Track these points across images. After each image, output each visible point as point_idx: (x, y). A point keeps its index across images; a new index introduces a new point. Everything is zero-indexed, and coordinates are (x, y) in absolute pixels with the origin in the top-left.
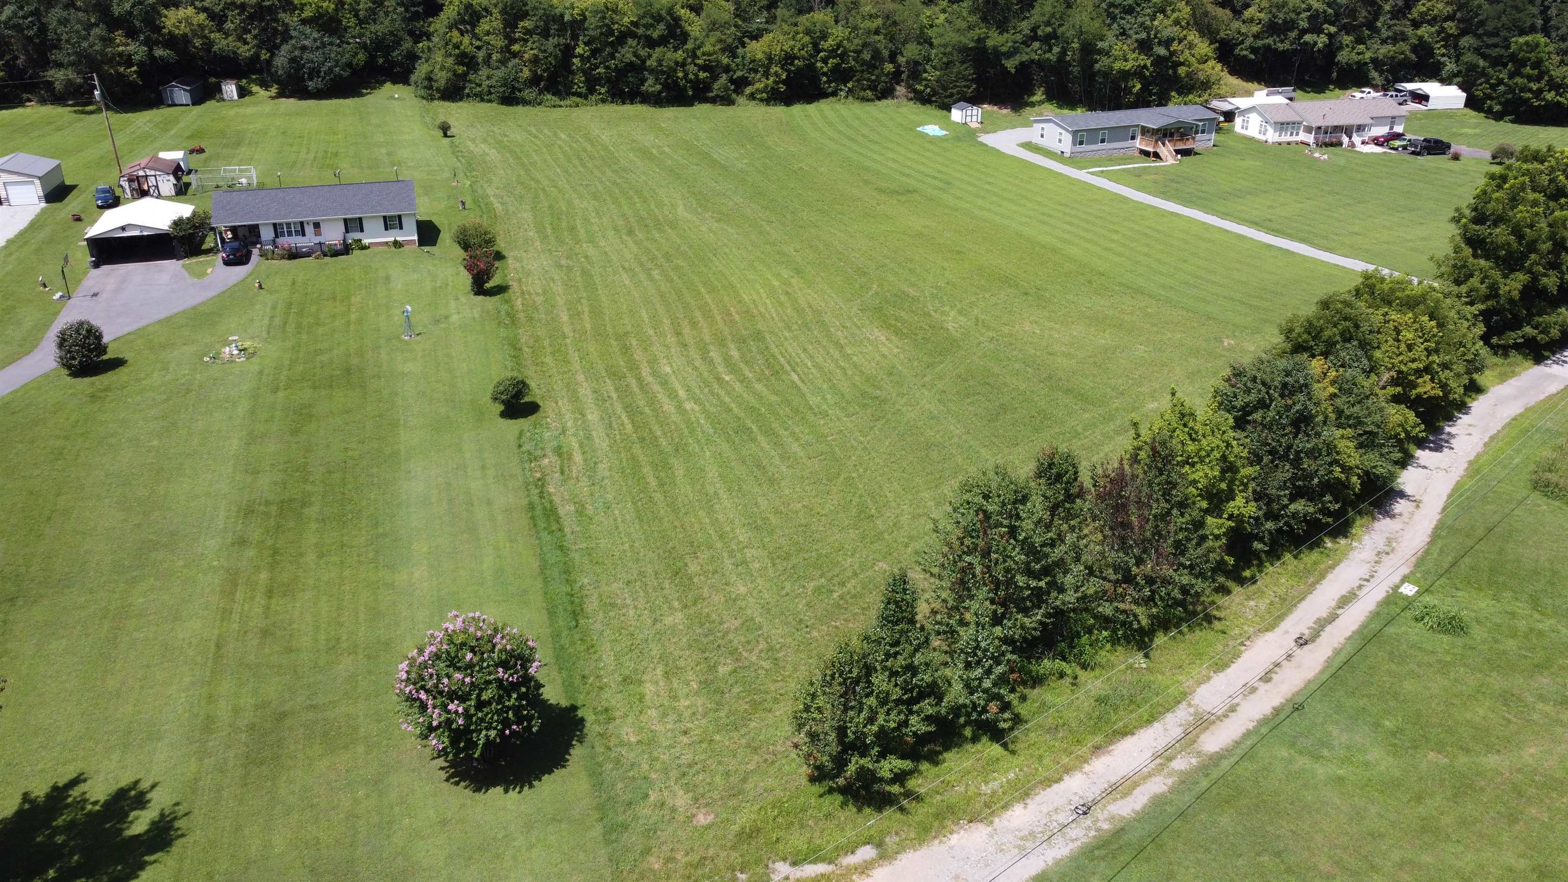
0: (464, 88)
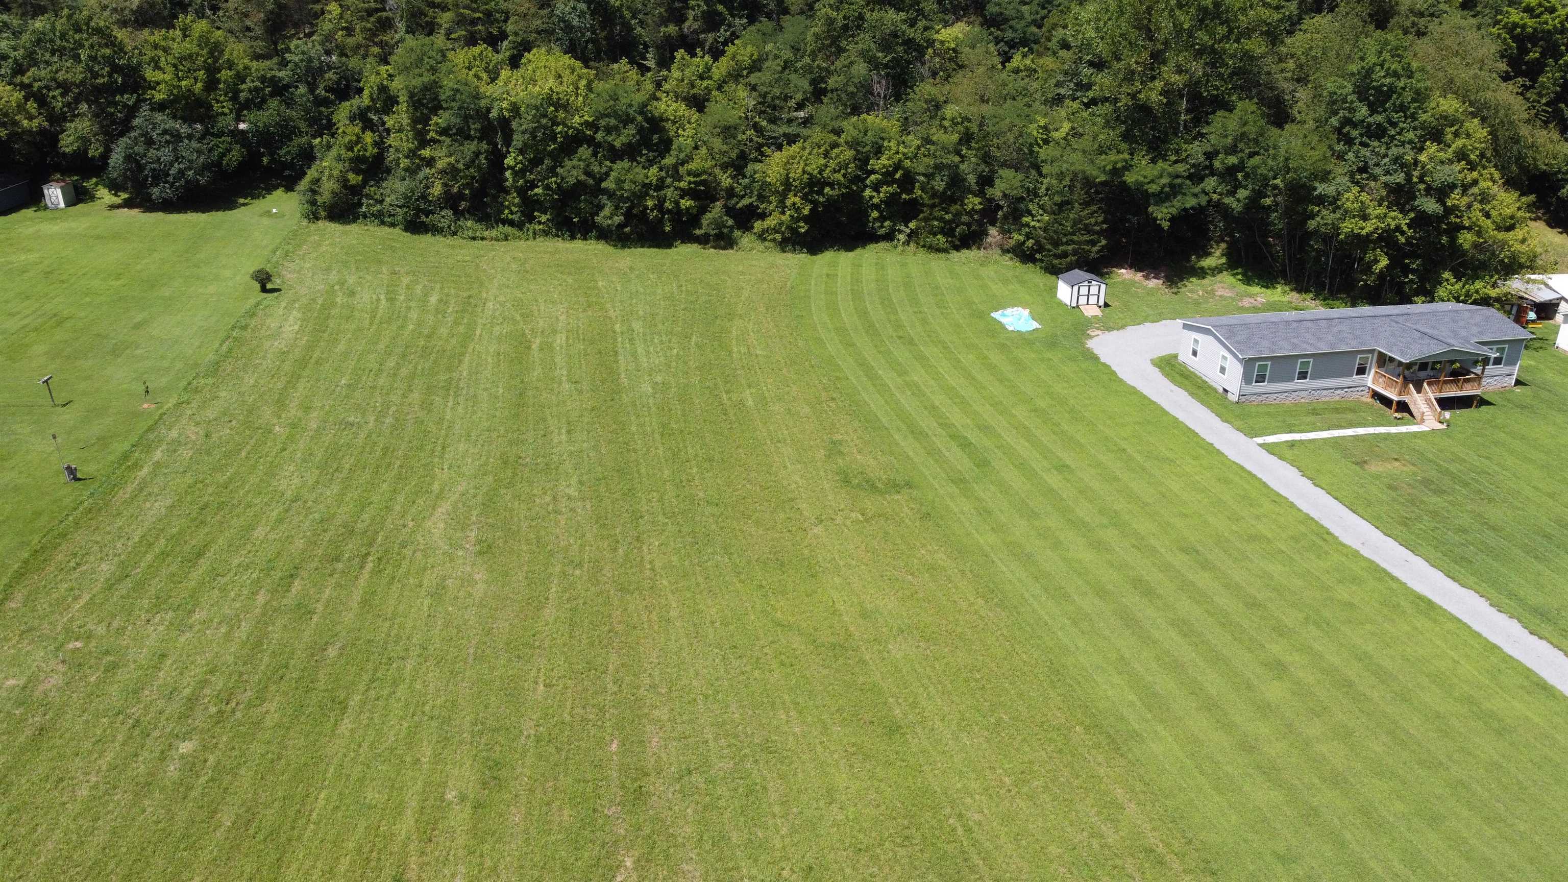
0: (360, 205)
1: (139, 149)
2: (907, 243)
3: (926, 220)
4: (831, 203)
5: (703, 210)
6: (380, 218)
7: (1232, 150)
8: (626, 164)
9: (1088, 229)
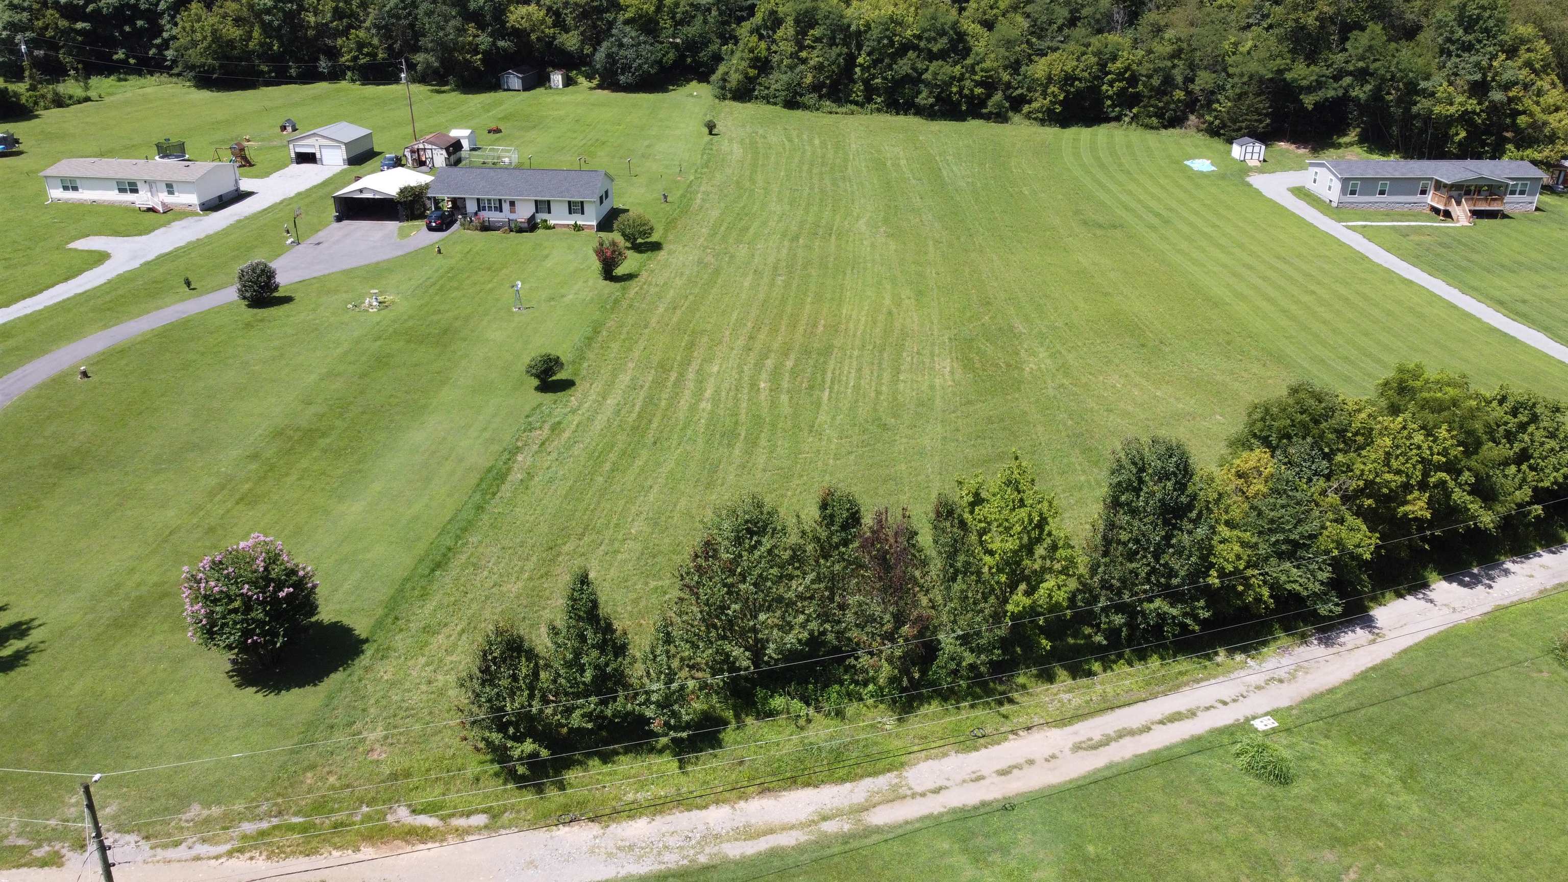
0: (754, 90)
1: (614, 49)
2: (1130, 123)
3: (1145, 107)
4: (1079, 92)
5: (989, 96)
6: (767, 100)
7: (1362, 58)
8: (940, 62)
9: (1258, 112)
